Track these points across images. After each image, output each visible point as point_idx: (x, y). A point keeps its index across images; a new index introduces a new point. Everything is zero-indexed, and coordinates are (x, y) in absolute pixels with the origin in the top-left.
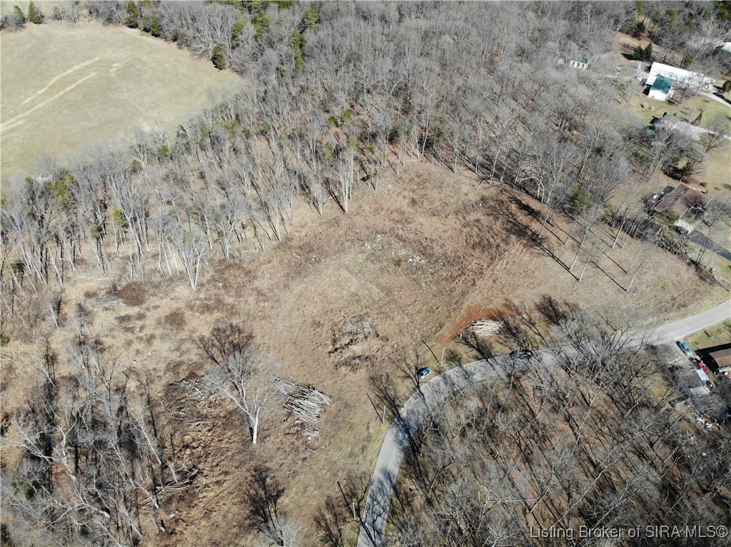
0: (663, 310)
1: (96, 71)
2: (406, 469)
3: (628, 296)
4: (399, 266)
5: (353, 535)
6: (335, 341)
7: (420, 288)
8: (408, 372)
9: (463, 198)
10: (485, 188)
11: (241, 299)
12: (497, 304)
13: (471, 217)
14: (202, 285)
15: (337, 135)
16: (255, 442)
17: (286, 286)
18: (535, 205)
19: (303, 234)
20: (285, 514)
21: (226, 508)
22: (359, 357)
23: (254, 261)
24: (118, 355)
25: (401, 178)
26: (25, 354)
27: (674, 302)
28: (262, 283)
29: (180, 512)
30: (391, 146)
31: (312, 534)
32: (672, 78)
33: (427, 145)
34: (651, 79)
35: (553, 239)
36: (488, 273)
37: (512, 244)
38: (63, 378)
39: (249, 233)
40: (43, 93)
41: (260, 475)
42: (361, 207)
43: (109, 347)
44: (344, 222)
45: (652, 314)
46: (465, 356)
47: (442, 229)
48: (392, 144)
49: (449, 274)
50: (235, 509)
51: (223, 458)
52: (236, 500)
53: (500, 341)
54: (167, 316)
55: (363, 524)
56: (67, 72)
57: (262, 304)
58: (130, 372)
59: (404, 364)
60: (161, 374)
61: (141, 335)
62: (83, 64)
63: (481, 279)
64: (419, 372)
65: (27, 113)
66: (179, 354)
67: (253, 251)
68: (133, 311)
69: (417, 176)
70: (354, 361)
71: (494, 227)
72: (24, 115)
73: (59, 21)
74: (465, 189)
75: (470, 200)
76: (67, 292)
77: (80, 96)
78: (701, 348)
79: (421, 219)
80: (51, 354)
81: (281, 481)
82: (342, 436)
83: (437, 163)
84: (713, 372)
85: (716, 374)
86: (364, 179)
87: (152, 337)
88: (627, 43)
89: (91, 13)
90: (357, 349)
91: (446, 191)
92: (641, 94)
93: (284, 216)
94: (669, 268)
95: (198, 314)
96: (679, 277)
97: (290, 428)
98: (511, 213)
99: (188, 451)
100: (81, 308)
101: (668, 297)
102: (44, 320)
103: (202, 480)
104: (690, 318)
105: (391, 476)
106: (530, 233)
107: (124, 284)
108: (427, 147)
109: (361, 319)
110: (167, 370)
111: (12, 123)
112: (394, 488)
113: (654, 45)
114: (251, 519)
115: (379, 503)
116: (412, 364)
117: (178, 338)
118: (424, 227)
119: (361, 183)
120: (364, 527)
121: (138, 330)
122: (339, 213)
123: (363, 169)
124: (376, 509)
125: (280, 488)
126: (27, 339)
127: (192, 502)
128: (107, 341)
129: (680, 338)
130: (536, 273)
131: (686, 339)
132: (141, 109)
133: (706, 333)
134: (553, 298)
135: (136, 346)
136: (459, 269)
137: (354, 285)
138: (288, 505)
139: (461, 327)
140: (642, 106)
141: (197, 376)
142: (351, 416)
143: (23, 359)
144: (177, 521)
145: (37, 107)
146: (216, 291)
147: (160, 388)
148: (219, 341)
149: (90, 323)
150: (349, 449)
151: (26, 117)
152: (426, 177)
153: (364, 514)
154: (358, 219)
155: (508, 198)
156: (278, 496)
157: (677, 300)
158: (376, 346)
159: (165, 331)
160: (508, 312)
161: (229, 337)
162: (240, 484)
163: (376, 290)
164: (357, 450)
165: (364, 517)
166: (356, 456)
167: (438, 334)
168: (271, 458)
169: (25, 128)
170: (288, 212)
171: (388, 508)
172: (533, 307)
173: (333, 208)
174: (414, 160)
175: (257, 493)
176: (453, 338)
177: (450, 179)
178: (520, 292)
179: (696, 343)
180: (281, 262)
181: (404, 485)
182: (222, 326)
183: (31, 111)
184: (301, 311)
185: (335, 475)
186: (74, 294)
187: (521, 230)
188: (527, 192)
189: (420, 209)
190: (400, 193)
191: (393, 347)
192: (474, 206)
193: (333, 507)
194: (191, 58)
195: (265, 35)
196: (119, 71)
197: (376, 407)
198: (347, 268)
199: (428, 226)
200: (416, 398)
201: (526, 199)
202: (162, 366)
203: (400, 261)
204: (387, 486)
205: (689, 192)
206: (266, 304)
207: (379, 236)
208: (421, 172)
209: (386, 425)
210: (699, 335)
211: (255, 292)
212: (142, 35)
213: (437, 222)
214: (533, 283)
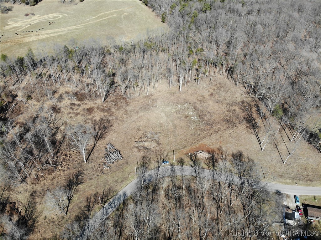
0: (298, 179)
1: (117, 14)
3: (283, 166)
4: (186, 118)
5: (97, 210)
6: (140, 138)
7: (188, 130)
8: (159, 160)
9: (234, 98)
10: (246, 97)
11: (118, 111)
12: (215, 147)
13: (232, 108)
14: (107, 101)
16: (85, 162)
17: (137, 112)
19: (158, 95)
20: (78, 191)
21: (60, 180)
22: (144, 147)
23: (133, 99)
24: (63, 116)
25: (211, 83)
26: (34, 105)
27: (307, 177)
28: (129, 108)
29: (45, 174)
31: (83, 202)
33: (230, 71)
35: (263, 128)
36: (220, 133)
37: (241, 125)
38: (41, 117)
39: (138, 89)
40: (95, 18)
41: (78, 174)
42: (188, 90)
43: (62, 112)
44: (178, 94)
45: (290, 178)
46: (187, 163)
47: (217, 109)
49: (204, 128)
50: (63, 181)
51: (72, 163)
52: (65, 179)
53: (206, 162)
54: (88, 109)
56: (107, 12)
57: (124, 115)
58: (65, 123)
59: (159, 157)
60: (75, 128)
61: (75, 112)
62: (114, 11)
63: (215, 135)
66: (84, 123)
67: (135, 95)
68: (78, 102)
69: (219, 84)
70: (141, 148)
71: (240, 115)
72: (83, 24)
74: (237, 95)
75: (237, 101)
76: (60, 89)
77: (106, 22)
78: (306, 203)
79: (211, 103)
81: (84, 179)
82: (117, 173)
83: (231, 80)
84: (306, 217)
85: (307, 219)
86: (195, 79)
87: (79, 114)
90: (146, 144)
91: (229, 94)
95: (99, 111)
96: (317, 167)
97: (101, 162)
98: (251, 111)
99: (64, 157)
100: (61, 96)
101: (305, 173)
102: (47, 96)
103: (60, 167)
104: (310, 188)
105: (126, 196)
106: (254, 122)
107: (81, 92)
110: (77, 127)
111: (78, 26)
112: (124, 201)
114: (65, 187)
115: (115, 203)
116: (163, 158)
117: (87, 117)
118: (209, 106)
119: (193, 81)
120: (103, 209)
121: (75, 109)
122: (177, 91)
123: (197, 74)
124: (112, 205)
125: (82, 181)
126: (38, 101)
127: (51, 173)
128: (62, 110)
129: (298, 195)
130: (243, 140)
131: (301, 196)
132: (126, 32)
133: (314, 197)
134: (243, 153)
135: (72, 115)
136: (210, 127)
137: (164, 120)
138: (81, 188)
139: (193, 151)
142: (126, 168)
145: (90, 23)
146: (111, 105)
148: (100, 123)
149: (61, 102)
150: (117, 179)
151: (84, 25)
152: (223, 85)
153: (107, 205)
154: (183, 95)
155: (255, 104)
156: (80, 184)
157: (309, 177)
158: (153, 146)
159: (84, 113)
160: (217, 152)
161: (104, 123)
162: (70, 174)
163: (171, 124)
164: (119, 181)
166: (118, 183)
167: (181, 150)
168: (87, 170)
169: (81, 29)
171: (117, 207)
172: (231, 153)
173: (176, 88)
174: (222, 77)
175: (73, 179)
177: (233, 89)
178: (229, 145)
179: (305, 200)
180: (142, 103)
181: (129, 202)
182: (104, 118)
183: (87, 24)
184: (136, 123)
185: (105, 186)
186: (62, 90)
187: (250, 120)
189: (213, 98)
190: (208, 89)
191: (160, 148)
192: (237, 103)
193: (96, 197)
194: (155, 16)
195: (183, 11)
196: (125, 16)
197: (138, 168)
198: (165, 113)
199: (211, 105)
200: (155, 171)
203: (188, 116)
204: (122, 199)
207: (186, 104)
208: (222, 82)
209: (137, 176)
210: (310, 197)
211: (124, 110)
212: (142, 4)
213: (216, 106)
214: (238, 144)
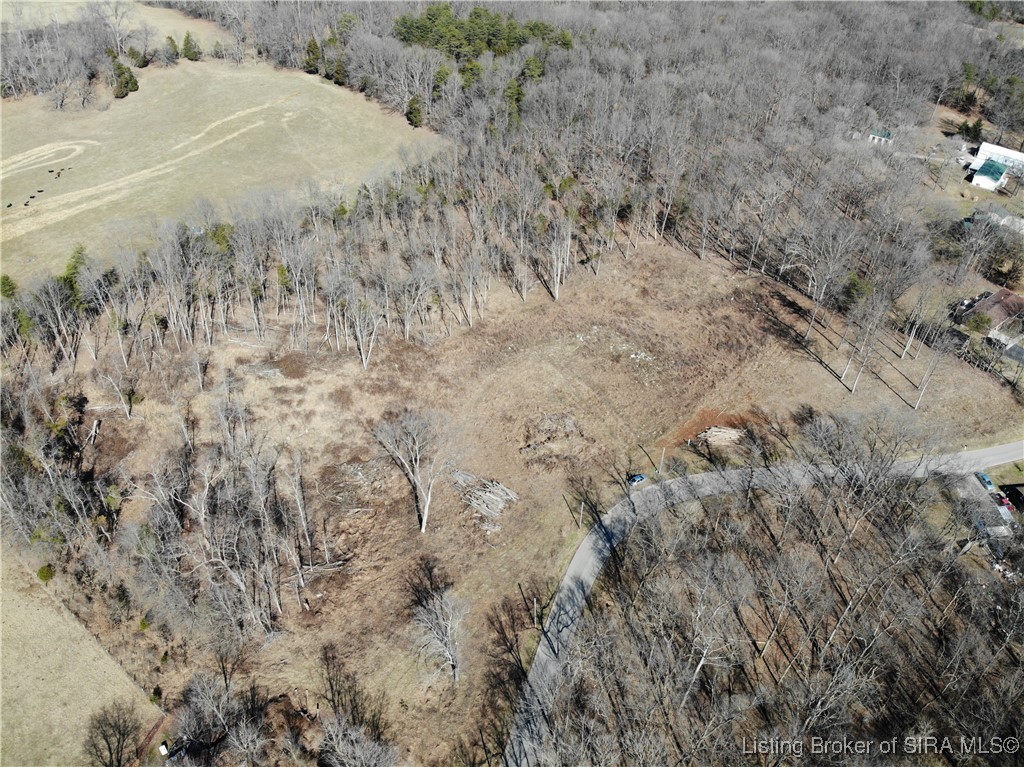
0: (962, 434)
1: (264, 119)
2: (603, 581)
3: (916, 415)
4: (618, 362)
5: (532, 643)
6: (528, 438)
7: (642, 388)
8: (617, 477)
9: (710, 290)
10: (740, 280)
11: (420, 384)
12: (742, 408)
13: (719, 313)
14: (375, 364)
15: (553, 209)
16: (423, 530)
17: (474, 375)
18: (803, 302)
19: (500, 321)
21: (383, 594)
22: (557, 456)
23: (438, 345)
24: (269, 428)
25: (630, 263)
26: (161, 415)
27: (977, 426)
28: (446, 369)
29: (329, 592)
30: (621, 225)
31: (483, 635)
32: (1008, 163)
33: (668, 224)
34: (977, 162)
35: (824, 343)
36: (732, 375)
37: (768, 346)
38: (204, 444)
39: (434, 316)
40: (199, 140)
41: (427, 566)
42: (575, 294)
43: (260, 418)
44: (553, 309)
45: (946, 438)
46: (692, 466)
47: (679, 326)
48: (622, 222)
49: (682, 374)
50: (394, 596)
51: (384, 544)
52: (396, 587)
53: (740, 452)
54: (331, 393)
55: (545, 633)
56: (229, 118)
57: (443, 391)
58: (282, 448)
59: (612, 469)
60: (319, 455)
61: (298, 409)
62: (248, 110)
63: (723, 381)
64: (631, 478)
65: (178, 160)
66: (341, 436)
67: (438, 334)
68: (293, 383)
69: (652, 261)
70: (550, 460)
71: (748, 326)
72: (173, 162)
73: (221, 60)
74: (714, 279)
75: (719, 293)
76: (216, 355)
77: (243, 147)
78: (1008, 483)
79: (652, 313)
80: (192, 418)
81: (450, 573)
82: (528, 535)
83: (679, 246)
86: (582, 262)
87: (312, 413)
88: (951, 119)
89: (260, 53)
90: (555, 447)
91: (689, 281)
92: (962, 180)
93: (479, 299)
94: (975, 388)
95: (368, 395)
96: (987, 399)
97: (466, 521)
98: (771, 310)
99: (343, 536)
101: (970, 420)
102: (186, 381)
103: (358, 564)
104: (996, 447)
105: (585, 585)
106: (794, 334)
107: (282, 354)
108: (668, 227)
109: (564, 416)
110: (326, 451)
111: (159, 170)
112: (587, 599)
113: (985, 123)
114: (411, 609)
115: (567, 613)
116: (622, 469)
117: (342, 418)
118: (655, 323)
119: (578, 267)
120: (546, 636)
121: (295, 404)
122: (547, 300)
123: (583, 249)
124: (563, 619)
125: (449, 581)
126: (165, 399)
127: (344, 583)
128: (259, 412)
129: (980, 469)
130: (796, 379)
131: (988, 470)
132: (316, 167)
133: (1017, 466)
134: (815, 409)
135: (292, 420)
136: (696, 369)
137: (558, 380)
138: (456, 600)
139: (691, 433)
140: (963, 196)
141: (360, 460)
142: (541, 517)
143: (158, 420)
144: (324, 602)
145: (190, 154)
146: (391, 373)
147: (316, 470)
149: (240, 390)
150: (536, 550)
151: (176, 165)
152: (663, 263)
153: (548, 622)
154: (571, 308)
155: (770, 292)
156: (446, 588)
157: (982, 425)
158: (578, 447)
159: (328, 409)
160: (753, 419)
162: (402, 572)
163: (585, 388)
164: (545, 553)
165: (547, 625)
166: (544, 559)
167: (659, 439)
168: (441, 549)
169: (175, 176)
170: (483, 296)
171: (577, 620)
172: (787, 416)
173: (540, 294)
174: (650, 242)
175: (422, 582)
176: (679, 444)
177: (695, 266)
178: (771, 398)
179: (1001, 477)
180: (471, 349)
181: (599, 599)
182: (394, 410)
183: (181, 159)
184: (489, 403)
185: (516, 576)
186: (223, 358)
187: (782, 330)
188: (795, 287)
189: (652, 301)
190: (627, 281)
191: (600, 449)
192: (725, 300)
193: (511, 610)
194: (382, 112)
195: (475, 86)
196: (291, 121)
197: (573, 510)
198: (551, 361)
199: (660, 320)
200: (624, 506)
201: (792, 294)
202: (321, 447)
203: (620, 356)
204: (579, 596)
205: (1010, 298)
206: (449, 391)
207: (595, 327)
208: (657, 257)
209: (583, 531)
210: (1007, 468)
211: (437, 378)
212: (323, 82)
213: (672, 318)
214: (790, 390)
